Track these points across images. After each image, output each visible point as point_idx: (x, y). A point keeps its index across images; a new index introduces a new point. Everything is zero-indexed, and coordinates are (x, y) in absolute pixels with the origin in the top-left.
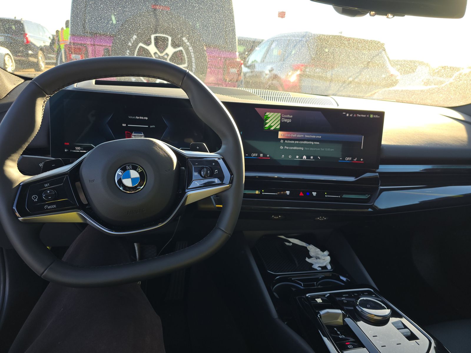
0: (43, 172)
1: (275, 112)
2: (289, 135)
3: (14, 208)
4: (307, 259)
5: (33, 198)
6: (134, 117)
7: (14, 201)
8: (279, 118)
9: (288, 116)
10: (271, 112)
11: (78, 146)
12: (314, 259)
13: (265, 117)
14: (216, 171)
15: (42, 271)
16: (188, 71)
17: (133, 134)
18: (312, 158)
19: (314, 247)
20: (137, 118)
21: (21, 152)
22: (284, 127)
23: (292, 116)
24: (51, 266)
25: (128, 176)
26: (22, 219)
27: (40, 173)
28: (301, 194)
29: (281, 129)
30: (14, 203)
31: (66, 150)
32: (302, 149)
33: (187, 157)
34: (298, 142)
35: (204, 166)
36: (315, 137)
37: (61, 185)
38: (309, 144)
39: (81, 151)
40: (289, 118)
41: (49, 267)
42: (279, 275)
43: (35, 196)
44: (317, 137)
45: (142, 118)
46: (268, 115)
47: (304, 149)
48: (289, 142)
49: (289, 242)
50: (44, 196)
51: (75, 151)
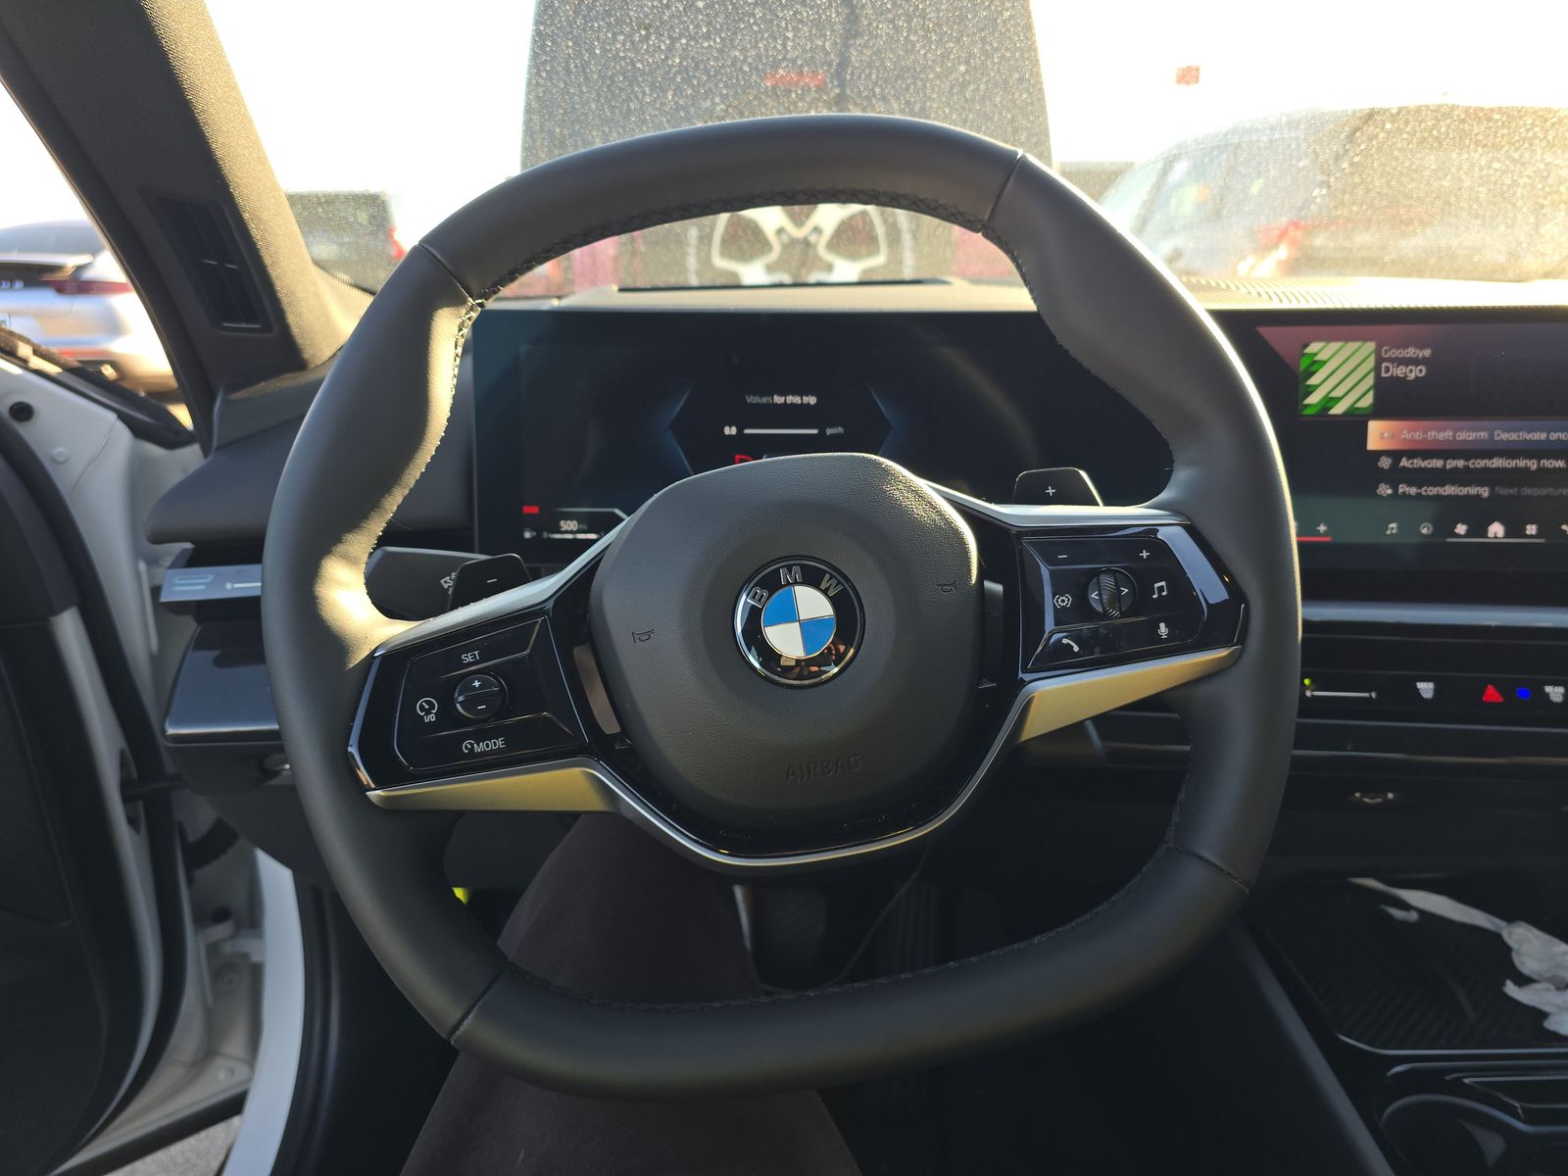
0: (454, 607)
1: (1347, 339)
2: (1418, 435)
3: (353, 750)
4: (1511, 989)
5: (422, 708)
6: (764, 400)
7: (353, 721)
8: (1371, 363)
9: (1411, 352)
10: (1329, 339)
11: (569, 517)
12: (1548, 990)
13: (1304, 363)
14: (1157, 585)
15: (455, 1015)
16: (1020, 152)
18: (1534, 532)
19: (1537, 932)
20: (778, 400)
21: (376, 526)
22: (1392, 399)
23: (1427, 353)
24: (486, 996)
25: (789, 614)
26: (380, 796)
27: (444, 612)
28: (1492, 694)
29: (1379, 411)
30: (351, 728)
31: (527, 535)
32: (1485, 492)
33: (1014, 531)
34: (1461, 463)
35: (1100, 566)
36: (1543, 436)
37: (523, 658)
38: (1516, 470)
39: (578, 536)
40: (1415, 362)
41: (480, 1003)
42: (1404, 1058)
43: (427, 702)
44: (1554, 436)
45: (797, 400)
46: (1316, 354)
47: (1492, 491)
48: (1418, 463)
49: (1405, 906)
50: (460, 703)
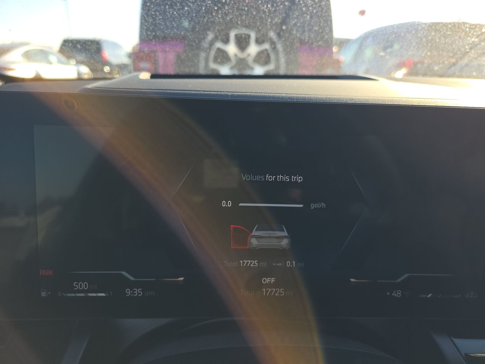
17: (255, 233)
20: (270, 178)
31: (44, 294)
39: (90, 295)
45: (286, 178)
51: (73, 295)
